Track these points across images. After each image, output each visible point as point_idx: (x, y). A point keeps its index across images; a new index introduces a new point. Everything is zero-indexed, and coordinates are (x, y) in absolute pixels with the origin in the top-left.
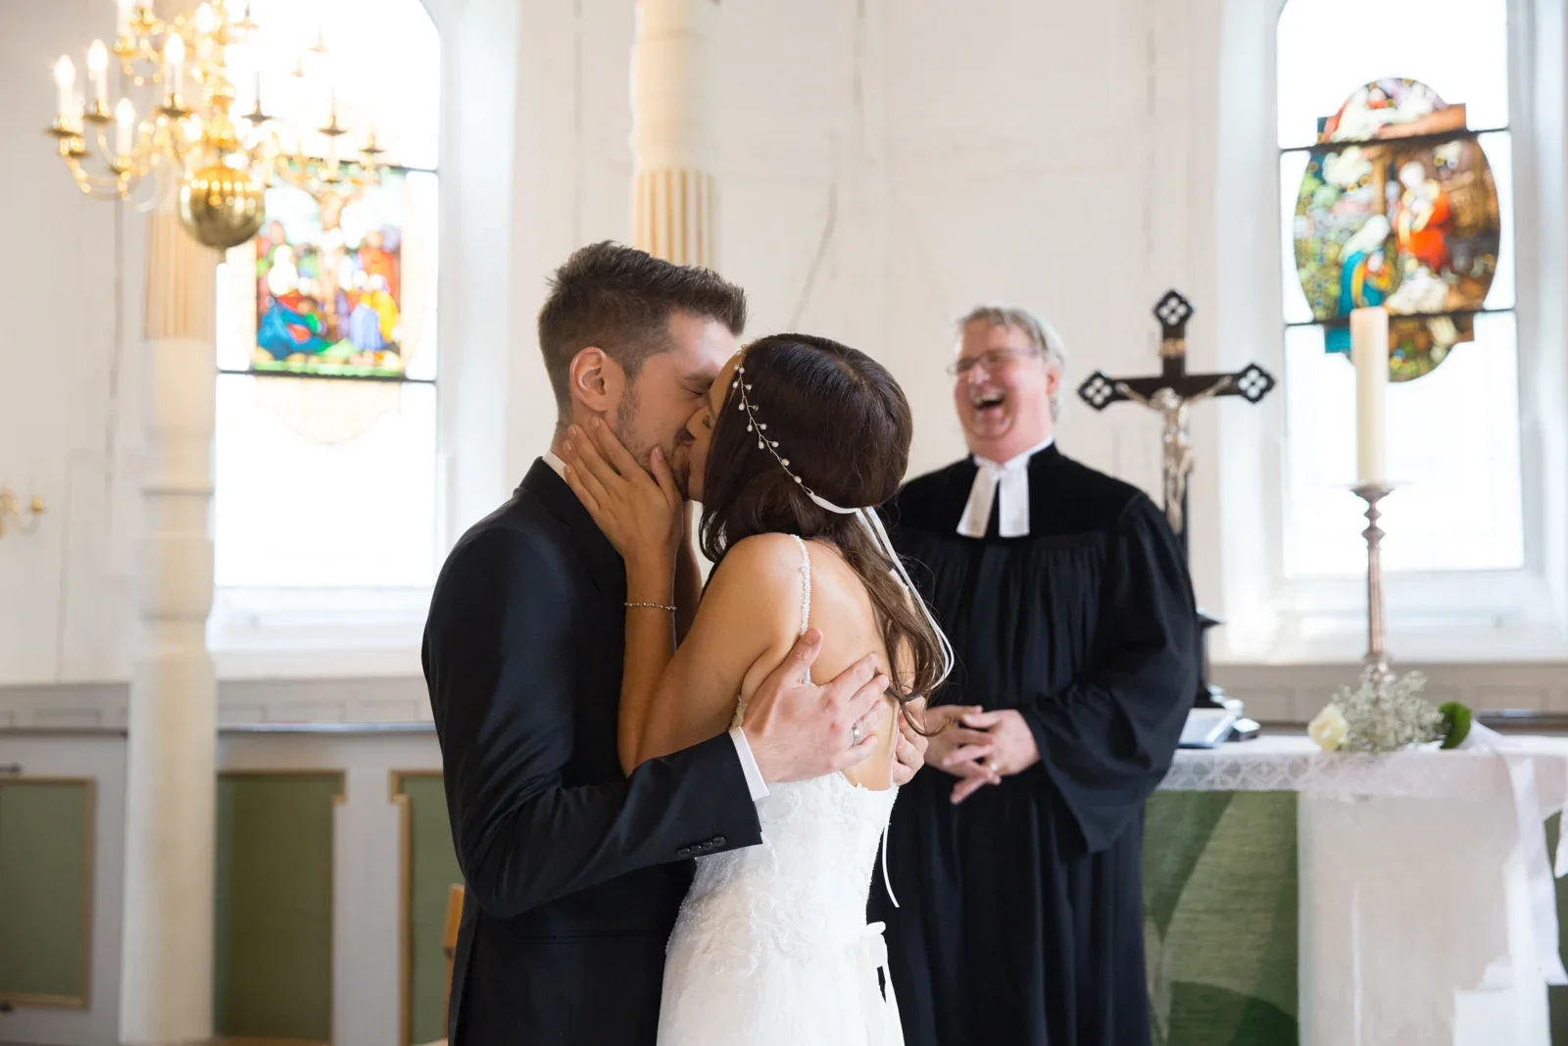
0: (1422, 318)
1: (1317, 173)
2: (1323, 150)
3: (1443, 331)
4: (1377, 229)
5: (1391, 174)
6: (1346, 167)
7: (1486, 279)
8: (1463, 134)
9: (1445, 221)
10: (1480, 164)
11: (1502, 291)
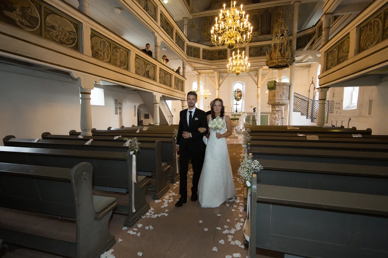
0: (239, 99)
1: (235, 92)
2: (235, 91)
3: (240, 99)
4: (237, 95)
5: (238, 93)
6: (236, 92)
7: (241, 97)
8: (241, 91)
9: (240, 95)
10: (241, 92)
11: (242, 98)
